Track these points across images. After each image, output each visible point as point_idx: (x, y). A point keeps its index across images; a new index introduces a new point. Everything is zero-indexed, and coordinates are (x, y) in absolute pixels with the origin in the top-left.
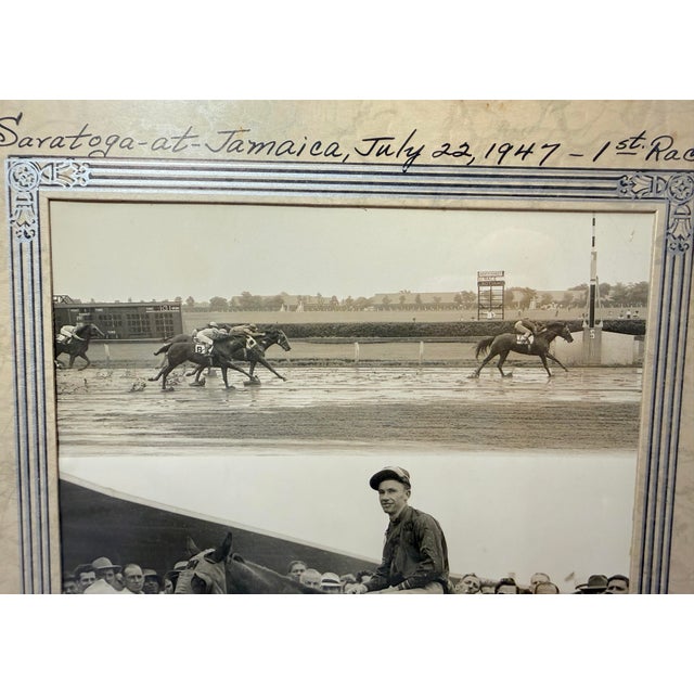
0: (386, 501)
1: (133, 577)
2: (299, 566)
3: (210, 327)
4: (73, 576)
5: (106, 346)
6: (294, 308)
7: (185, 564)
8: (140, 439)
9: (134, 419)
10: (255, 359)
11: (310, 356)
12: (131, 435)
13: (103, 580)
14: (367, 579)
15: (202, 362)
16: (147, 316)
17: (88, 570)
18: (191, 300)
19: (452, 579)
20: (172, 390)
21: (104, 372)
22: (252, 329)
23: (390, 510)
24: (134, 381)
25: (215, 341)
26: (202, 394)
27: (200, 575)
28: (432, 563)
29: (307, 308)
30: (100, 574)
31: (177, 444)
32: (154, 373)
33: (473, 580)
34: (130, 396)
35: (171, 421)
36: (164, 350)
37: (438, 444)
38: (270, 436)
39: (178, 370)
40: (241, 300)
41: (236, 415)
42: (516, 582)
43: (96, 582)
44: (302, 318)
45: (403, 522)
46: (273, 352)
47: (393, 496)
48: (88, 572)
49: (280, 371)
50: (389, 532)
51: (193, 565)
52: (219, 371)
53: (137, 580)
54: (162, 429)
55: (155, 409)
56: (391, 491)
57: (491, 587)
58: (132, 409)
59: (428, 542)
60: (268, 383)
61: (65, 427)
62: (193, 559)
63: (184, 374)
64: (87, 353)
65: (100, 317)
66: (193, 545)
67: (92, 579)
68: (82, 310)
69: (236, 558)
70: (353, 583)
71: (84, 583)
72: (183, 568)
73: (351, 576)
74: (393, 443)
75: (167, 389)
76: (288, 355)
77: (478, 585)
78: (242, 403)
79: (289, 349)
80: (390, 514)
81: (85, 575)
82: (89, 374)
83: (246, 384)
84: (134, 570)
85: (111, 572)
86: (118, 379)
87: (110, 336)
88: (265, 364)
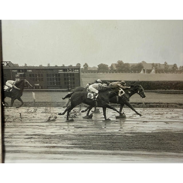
3: (97, 82)
5: (34, 94)
6: (149, 71)
8: (53, 150)
9: (49, 138)
10: (123, 103)
11: (157, 101)
12: (47, 147)
15: (91, 104)
16: (59, 75)
18: (86, 65)
20: (72, 121)
21: (32, 109)
22: (123, 84)
24: (49, 115)
25: (99, 91)
26: (90, 123)
29: (158, 71)
31: (75, 153)
32: (62, 110)
34: (47, 124)
35: (70, 139)
36: (68, 96)
38: (130, 149)
39: (76, 109)
40: (117, 66)
41: (111, 136)
44: (154, 77)
46: (135, 98)
49: (138, 110)
52: (101, 110)
54: (66, 144)
55: (62, 132)
58: (48, 132)
60: (130, 117)
61: (8, 142)
63: (80, 111)
64: (22, 98)
65: (30, 75)
68: (19, 70)
75: (69, 120)
76: (144, 100)
78: (114, 129)
79: (144, 97)
82: (23, 110)
83: (117, 118)
86: (40, 113)
87: (36, 87)
88: (129, 106)
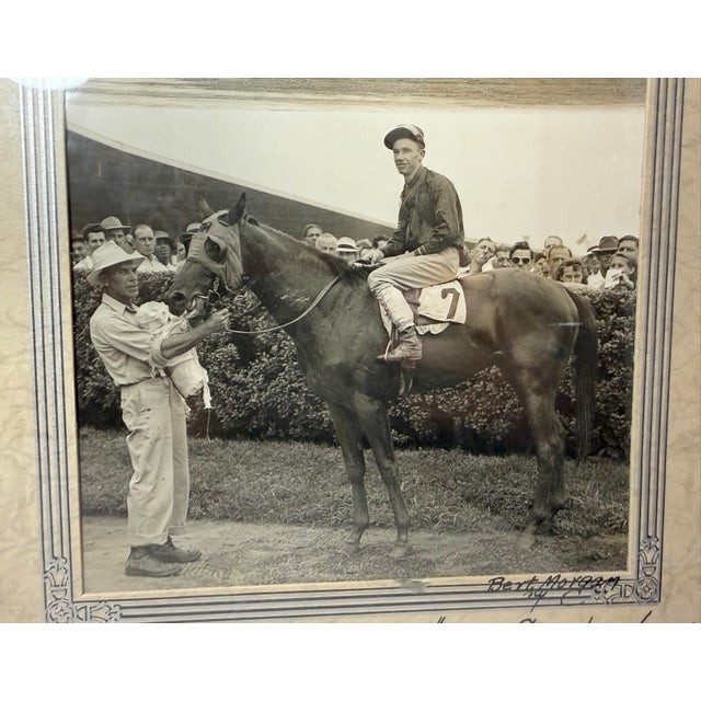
0: (401, 161)
1: (144, 239)
2: (315, 230)
4: (81, 236)
7: (198, 226)
13: (112, 241)
14: (383, 244)
17: (97, 230)
19: (468, 244)
23: (405, 171)
27: (214, 238)
28: (447, 227)
30: (109, 234)
33: (488, 244)
37: (452, 101)
42: (530, 246)
43: (105, 244)
45: (419, 183)
47: (408, 156)
48: (96, 232)
50: (404, 195)
51: (206, 227)
53: (149, 243)
56: (406, 150)
57: (505, 251)
59: (443, 205)
62: (205, 221)
66: (205, 205)
67: (101, 240)
69: (251, 221)
70: (369, 248)
71: (93, 244)
72: (196, 231)
73: (366, 241)
74: (407, 99)
77: (493, 249)
80: (406, 175)
81: (93, 236)
84: (145, 231)
85: (121, 233)
